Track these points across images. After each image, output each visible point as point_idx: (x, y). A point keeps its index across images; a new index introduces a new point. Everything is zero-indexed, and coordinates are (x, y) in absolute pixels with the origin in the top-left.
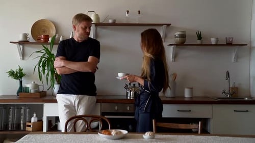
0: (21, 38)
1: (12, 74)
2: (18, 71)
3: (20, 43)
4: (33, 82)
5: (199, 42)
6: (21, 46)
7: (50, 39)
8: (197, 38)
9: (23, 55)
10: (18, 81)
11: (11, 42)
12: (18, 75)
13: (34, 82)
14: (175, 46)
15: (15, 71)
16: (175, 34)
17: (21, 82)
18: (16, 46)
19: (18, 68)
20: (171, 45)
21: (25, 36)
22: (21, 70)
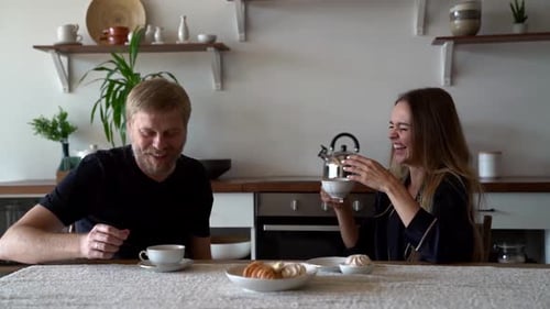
0: (60, 36)
1: (43, 127)
2: (58, 120)
3: (59, 49)
4: (92, 147)
5: (517, 29)
6: (64, 59)
7: (130, 37)
8: (513, 19)
9: (71, 81)
10: (58, 146)
11: (35, 47)
12: (58, 129)
13: (95, 147)
14: (452, 43)
15: (50, 119)
16: (452, 10)
17: (66, 148)
18: (49, 56)
19: (57, 112)
20: (439, 41)
21: (72, 30)
22: (63, 116)
